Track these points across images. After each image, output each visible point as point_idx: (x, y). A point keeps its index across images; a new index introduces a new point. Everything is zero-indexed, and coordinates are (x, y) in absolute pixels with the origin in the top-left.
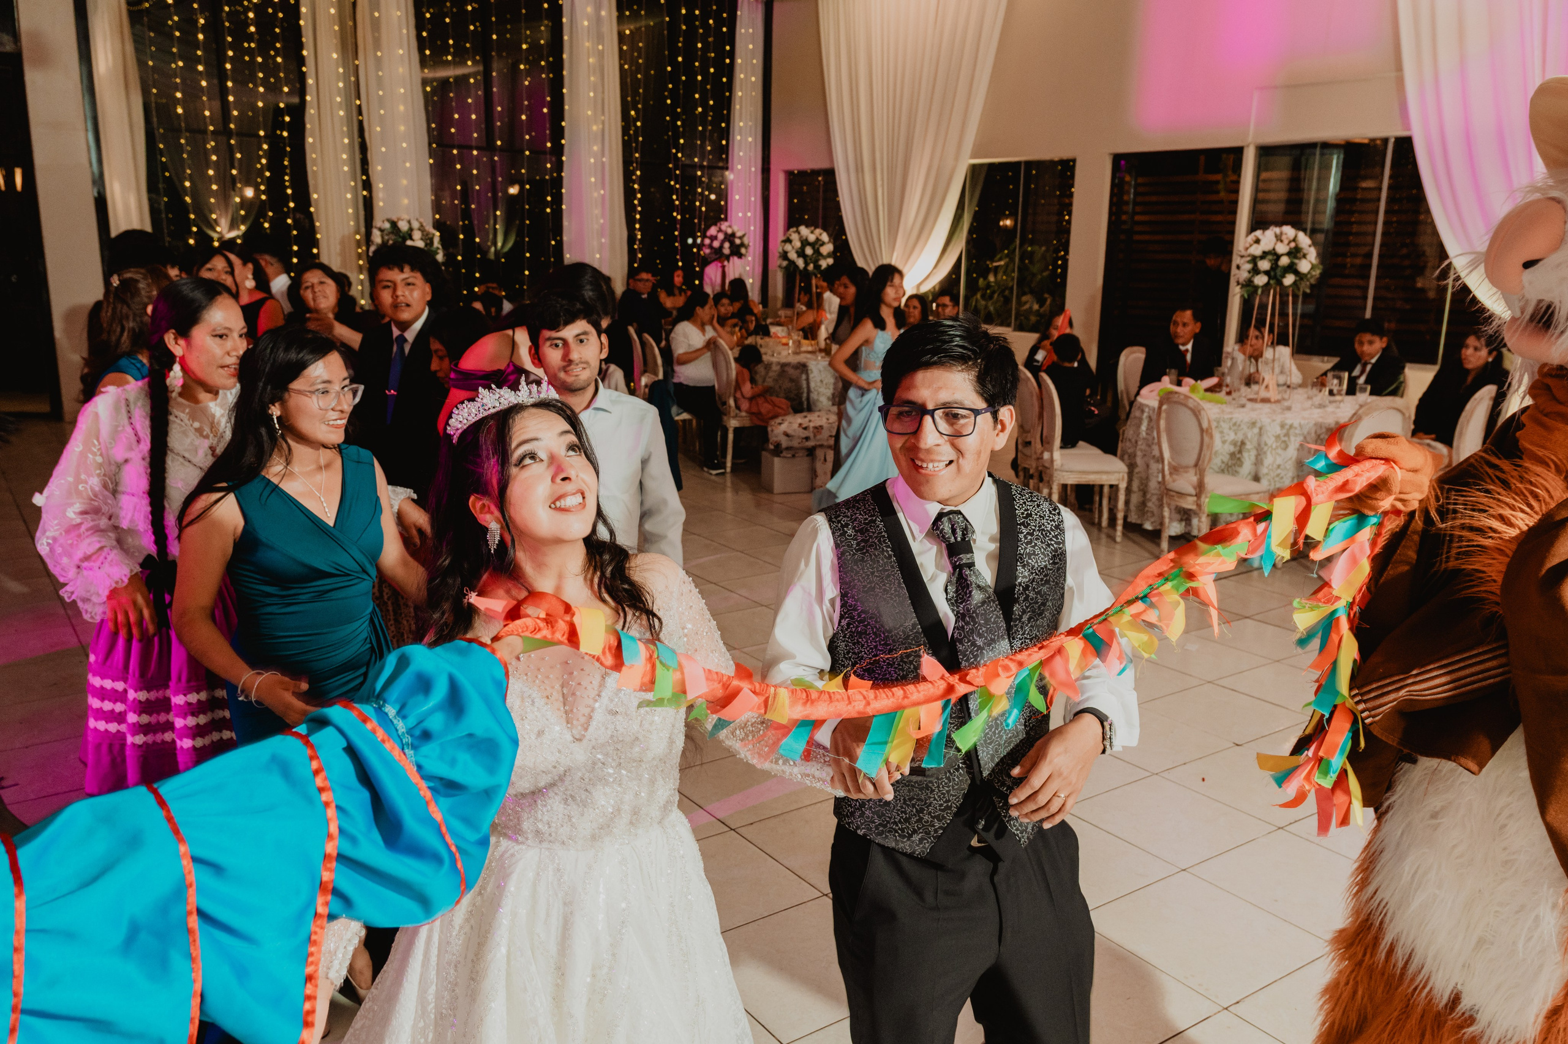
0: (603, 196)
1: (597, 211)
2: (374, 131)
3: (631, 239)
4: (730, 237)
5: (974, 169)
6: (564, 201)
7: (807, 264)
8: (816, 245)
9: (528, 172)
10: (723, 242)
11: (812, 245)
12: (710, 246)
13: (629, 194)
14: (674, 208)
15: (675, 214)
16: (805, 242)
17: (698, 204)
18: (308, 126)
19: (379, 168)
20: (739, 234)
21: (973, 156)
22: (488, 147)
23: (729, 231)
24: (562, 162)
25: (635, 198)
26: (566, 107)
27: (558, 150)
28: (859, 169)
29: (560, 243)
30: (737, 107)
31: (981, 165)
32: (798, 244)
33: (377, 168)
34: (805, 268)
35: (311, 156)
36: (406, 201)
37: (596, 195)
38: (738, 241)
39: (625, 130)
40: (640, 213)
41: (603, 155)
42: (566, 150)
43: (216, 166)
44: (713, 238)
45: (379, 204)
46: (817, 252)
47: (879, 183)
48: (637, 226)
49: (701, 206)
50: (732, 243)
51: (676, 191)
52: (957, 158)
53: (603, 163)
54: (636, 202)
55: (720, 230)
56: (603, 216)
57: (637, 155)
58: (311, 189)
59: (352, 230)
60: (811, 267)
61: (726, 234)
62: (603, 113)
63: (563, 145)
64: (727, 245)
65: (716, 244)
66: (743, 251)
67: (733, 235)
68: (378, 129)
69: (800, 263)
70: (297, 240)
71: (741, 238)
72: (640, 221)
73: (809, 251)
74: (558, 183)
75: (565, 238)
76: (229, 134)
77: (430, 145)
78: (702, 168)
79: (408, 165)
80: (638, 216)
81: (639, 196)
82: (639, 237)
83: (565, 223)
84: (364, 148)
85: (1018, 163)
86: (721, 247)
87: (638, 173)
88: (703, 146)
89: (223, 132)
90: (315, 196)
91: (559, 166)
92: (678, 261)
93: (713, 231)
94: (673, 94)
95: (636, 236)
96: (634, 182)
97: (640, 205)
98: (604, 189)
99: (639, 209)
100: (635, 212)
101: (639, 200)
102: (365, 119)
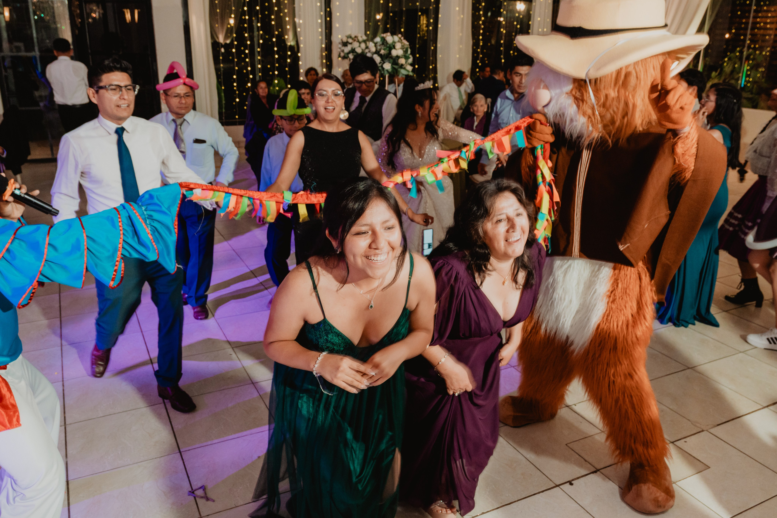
1: (458, 28)
3: (475, 44)
9: (420, 4)
13: (475, 18)
14: (501, 26)
15: (502, 30)
19: (338, 3)
25: (480, 20)
29: (436, 48)
33: (336, 4)
36: (351, 24)
37: (458, 18)
40: (483, 29)
45: (336, 25)
48: (481, 37)
49: (517, 25)
54: (481, 22)
56: (462, 31)
59: (319, 42)
72: (483, 35)
74: (436, 11)
75: (438, 45)
80: (481, 32)
81: (483, 19)
82: (481, 44)
83: (439, 36)
95: (479, 43)
96: (480, 10)
97: (483, 24)
98: (463, 14)
99: (483, 26)
100: (480, 28)
101: (483, 21)
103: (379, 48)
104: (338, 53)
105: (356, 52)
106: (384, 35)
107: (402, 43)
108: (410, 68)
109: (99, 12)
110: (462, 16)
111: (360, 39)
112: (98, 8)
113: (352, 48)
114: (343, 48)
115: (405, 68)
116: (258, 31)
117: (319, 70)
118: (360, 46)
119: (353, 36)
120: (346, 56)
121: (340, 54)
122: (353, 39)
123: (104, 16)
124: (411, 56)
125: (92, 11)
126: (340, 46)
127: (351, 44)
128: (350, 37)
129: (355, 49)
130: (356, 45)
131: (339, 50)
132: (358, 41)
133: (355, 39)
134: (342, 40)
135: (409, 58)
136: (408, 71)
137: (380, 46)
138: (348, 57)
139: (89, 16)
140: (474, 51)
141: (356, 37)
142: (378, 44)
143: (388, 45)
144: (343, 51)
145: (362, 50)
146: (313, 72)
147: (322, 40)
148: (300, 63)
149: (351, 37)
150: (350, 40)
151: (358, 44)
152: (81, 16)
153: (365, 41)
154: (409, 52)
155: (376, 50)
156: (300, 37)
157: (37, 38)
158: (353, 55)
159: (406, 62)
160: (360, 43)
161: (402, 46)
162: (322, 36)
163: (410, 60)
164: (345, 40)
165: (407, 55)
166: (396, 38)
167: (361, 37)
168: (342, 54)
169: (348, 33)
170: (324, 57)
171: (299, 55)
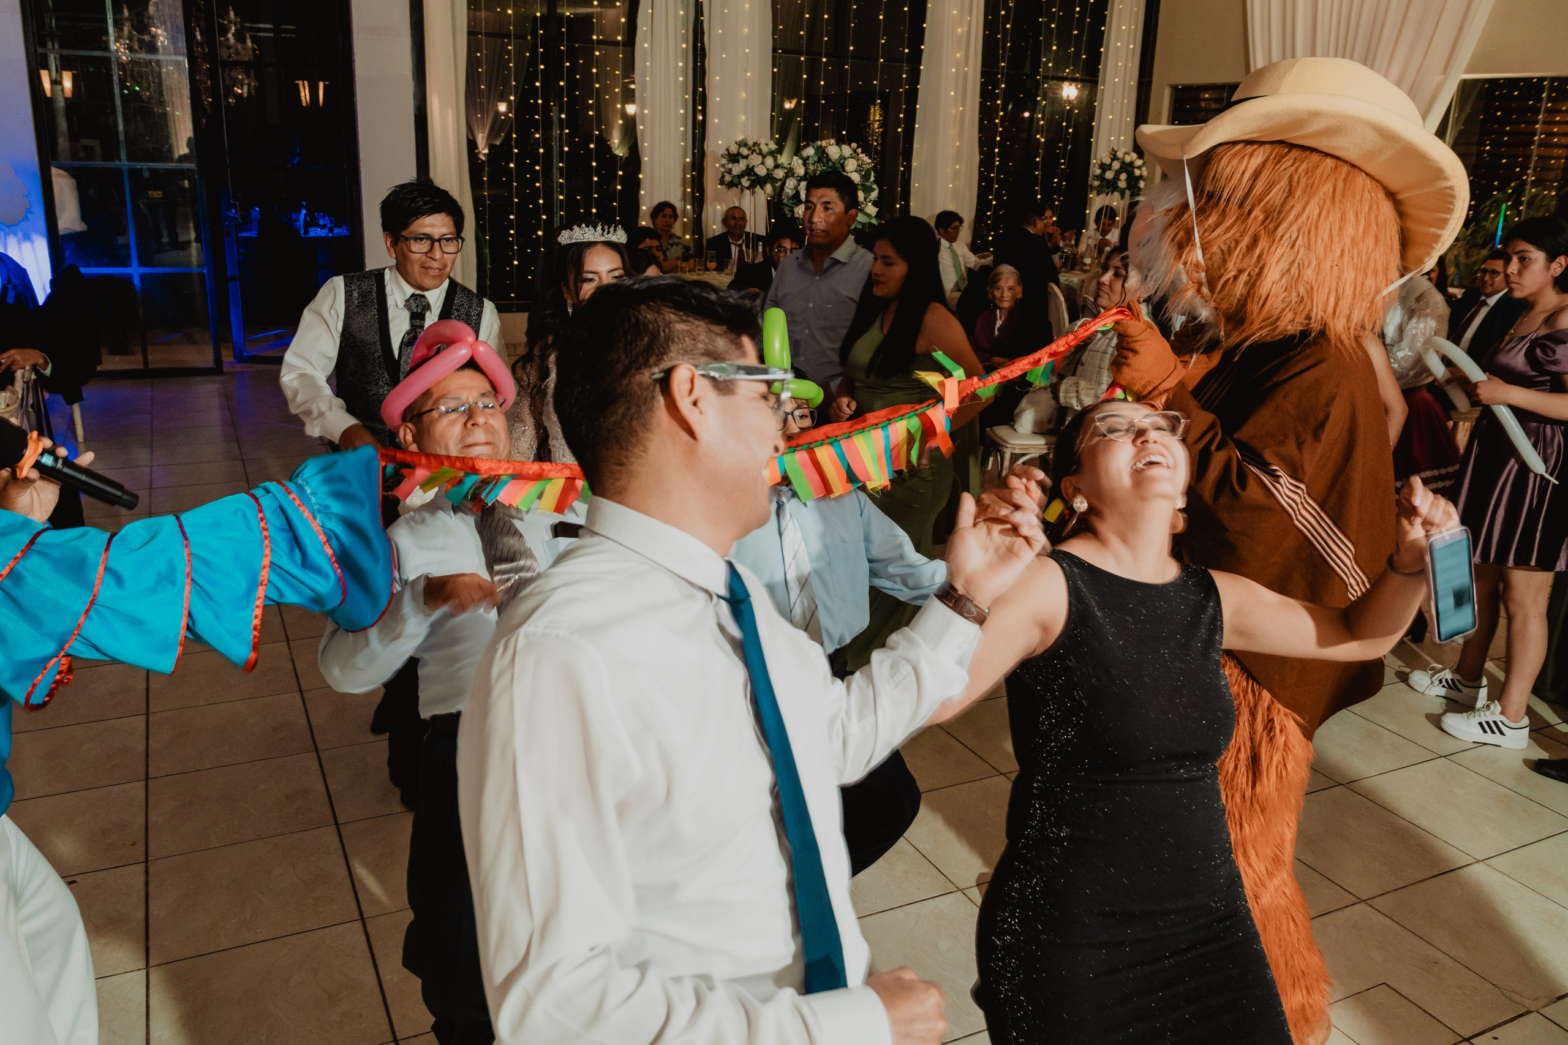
0: (962, 115)
1: (952, 132)
2: (715, 33)
3: (986, 163)
4: (1127, 167)
5: (1468, 87)
6: (918, 117)
10: (1118, 173)
13: (986, 112)
15: (1039, 136)
18: (643, 29)
19: (718, 78)
21: (1468, 70)
22: (837, 52)
23: (1128, 159)
24: (919, 70)
25: (996, 116)
27: (916, 57)
31: (1478, 82)
33: (715, 79)
35: (645, 63)
36: (743, 118)
37: (954, 112)
38: (1137, 172)
39: (989, 34)
40: (1001, 134)
41: (966, 65)
42: (925, 57)
44: (1104, 167)
45: (714, 120)
48: (996, 150)
50: (1130, 175)
52: (1444, 70)
54: (996, 121)
55: (1114, 157)
56: (960, 137)
57: (1002, 65)
61: (1123, 162)
62: (970, 13)
63: (922, 52)
64: (1123, 176)
65: (1109, 175)
67: (1131, 164)
68: (720, 32)
71: (1139, 168)
72: (1001, 145)
74: (913, 97)
75: (914, 164)
76: (559, 39)
77: (774, 50)
80: (998, 139)
81: (1001, 114)
82: (998, 164)
83: (916, 146)
86: (1116, 178)
87: (1003, 85)
91: (915, 77)
95: (994, 162)
96: (995, 97)
97: (1002, 124)
98: (964, 105)
99: (1000, 129)
100: (995, 132)
101: (1002, 119)
102: (705, 18)
103: (811, 167)
104: (720, 176)
105: (755, 174)
106: (824, 143)
107: (858, 160)
108: (872, 210)
109: (249, 85)
110: (961, 108)
111: (765, 149)
112: (248, 77)
113: (748, 166)
114: (730, 166)
115: (862, 211)
116: (562, 129)
117: (678, 205)
118: (763, 163)
119: (750, 143)
120: (736, 181)
121: (723, 176)
122: (749, 149)
123: (259, 94)
124: (875, 186)
125: (236, 82)
126: (724, 161)
127: (746, 157)
128: (743, 144)
129: (753, 167)
130: (755, 159)
131: (722, 170)
132: (760, 153)
133: (755, 148)
134: (727, 150)
135: (874, 189)
136: (868, 215)
137: (813, 164)
138: (740, 183)
139: (229, 92)
140: (982, 177)
141: (755, 144)
142: (811, 161)
143: (830, 164)
144: (730, 172)
145: (768, 170)
146: (668, 211)
147: (685, 147)
148: (642, 192)
149: (746, 145)
150: (744, 151)
151: (760, 157)
152: (214, 91)
153: (772, 153)
154: (872, 179)
155: (806, 173)
156: (642, 143)
157: (126, 134)
158: (748, 180)
159: (865, 199)
160: (764, 157)
161: (859, 165)
162: (685, 140)
163: (874, 195)
164: (734, 149)
165: (868, 184)
166: (847, 150)
167: (767, 145)
168: (728, 178)
169: (740, 137)
170: (689, 182)
171: (641, 176)
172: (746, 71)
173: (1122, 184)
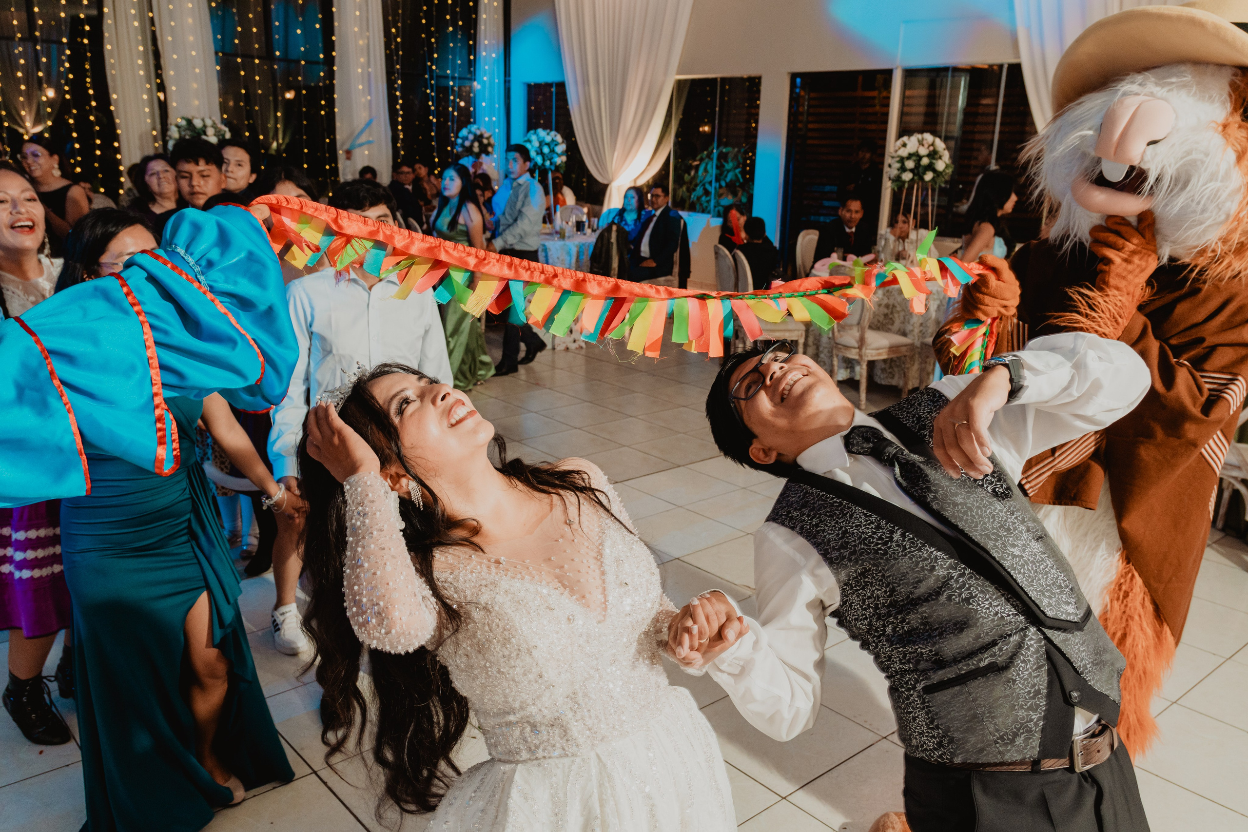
0: (370, 101)
1: (364, 114)
2: (166, 40)
3: (395, 139)
4: (479, 138)
5: (680, 84)
6: (337, 103)
7: (544, 160)
8: (552, 145)
9: (303, 79)
10: (473, 142)
11: (548, 144)
12: (462, 145)
13: (392, 100)
14: (429, 112)
15: (431, 118)
16: (542, 143)
17: (450, 109)
18: (106, 35)
19: (172, 73)
20: (486, 135)
21: (678, 73)
22: (268, 56)
23: (478, 133)
24: (333, 71)
25: (397, 103)
26: (336, 24)
27: (330, 61)
28: (586, 82)
29: (334, 141)
30: (482, 27)
31: (686, 81)
32: (537, 144)
33: (169, 73)
34: (543, 165)
35: (110, 61)
36: (196, 102)
37: (363, 100)
38: (485, 142)
39: (387, 45)
40: (402, 116)
41: (369, 66)
42: (337, 61)
43: (24, 68)
44: (466, 138)
45: (173, 104)
46: (552, 151)
47: (602, 94)
48: (400, 127)
49: (453, 111)
50: (481, 143)
51: (432, 99)
52: (666, 73)
53: (369, 74)
54: (398, 107)
55: (470, 132)
57: (398, 67)
58: (111, 90)
59: (149, 127)
60: (548, 163)
61: (475, 135)
62: (368, 30)
63: (334, 57)
64: (476, 144)
65: (467, 144)
66: (490, 149)
67: (481, 136)
68: (170, 39)
69: (539, 160)
70: (99, 135)
71: (488, 138)
72: (402, 123)
73: (546, 150)
74: (330, 90)
75: (338, 137)
76: (35, 41)
77: (216, 53)
78: (453, 78)
79: (197, 71)
80: (400, 119)
81: (400, 101)
82: (401, 137)
83: (338, 124)
84: (157, 55)
85: (715, 80)
86: (472, 146)
87: (400, 82)
88: (454, 60)
89: (29, 39)
90: (115, 96)
91: (331, 75)
92: (434, 157)
93: (464, 132)
94: (427, 15)
95: (399, 135)
96: (396, 90)
97: (402, 109)
99: (401, 113)
100: (398, 115)
101: (401, 105)
102: (158, 29)
110: (369, 98)
147: (152, 124)
148: (119, 157)
162: (151, 118)
171: (117, 145)
172: (194, 68)
173: (476, 149)
